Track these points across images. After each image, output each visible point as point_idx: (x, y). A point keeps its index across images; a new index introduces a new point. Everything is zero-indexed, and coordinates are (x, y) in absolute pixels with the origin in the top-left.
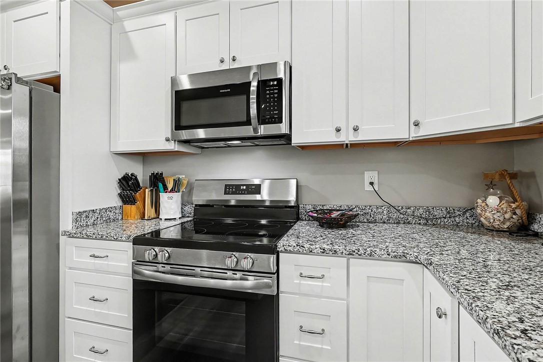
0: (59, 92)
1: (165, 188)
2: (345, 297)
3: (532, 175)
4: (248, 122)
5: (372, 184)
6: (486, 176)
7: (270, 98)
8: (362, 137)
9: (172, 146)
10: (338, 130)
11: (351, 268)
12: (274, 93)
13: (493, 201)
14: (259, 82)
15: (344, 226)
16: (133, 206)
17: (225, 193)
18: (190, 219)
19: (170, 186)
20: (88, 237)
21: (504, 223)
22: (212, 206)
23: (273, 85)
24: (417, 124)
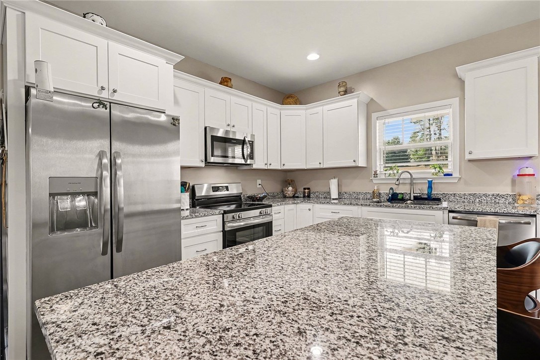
8: (271, 167)
9: (204, 165)
17: (213, 191)
21: (292, 195)
23: (251, 143)
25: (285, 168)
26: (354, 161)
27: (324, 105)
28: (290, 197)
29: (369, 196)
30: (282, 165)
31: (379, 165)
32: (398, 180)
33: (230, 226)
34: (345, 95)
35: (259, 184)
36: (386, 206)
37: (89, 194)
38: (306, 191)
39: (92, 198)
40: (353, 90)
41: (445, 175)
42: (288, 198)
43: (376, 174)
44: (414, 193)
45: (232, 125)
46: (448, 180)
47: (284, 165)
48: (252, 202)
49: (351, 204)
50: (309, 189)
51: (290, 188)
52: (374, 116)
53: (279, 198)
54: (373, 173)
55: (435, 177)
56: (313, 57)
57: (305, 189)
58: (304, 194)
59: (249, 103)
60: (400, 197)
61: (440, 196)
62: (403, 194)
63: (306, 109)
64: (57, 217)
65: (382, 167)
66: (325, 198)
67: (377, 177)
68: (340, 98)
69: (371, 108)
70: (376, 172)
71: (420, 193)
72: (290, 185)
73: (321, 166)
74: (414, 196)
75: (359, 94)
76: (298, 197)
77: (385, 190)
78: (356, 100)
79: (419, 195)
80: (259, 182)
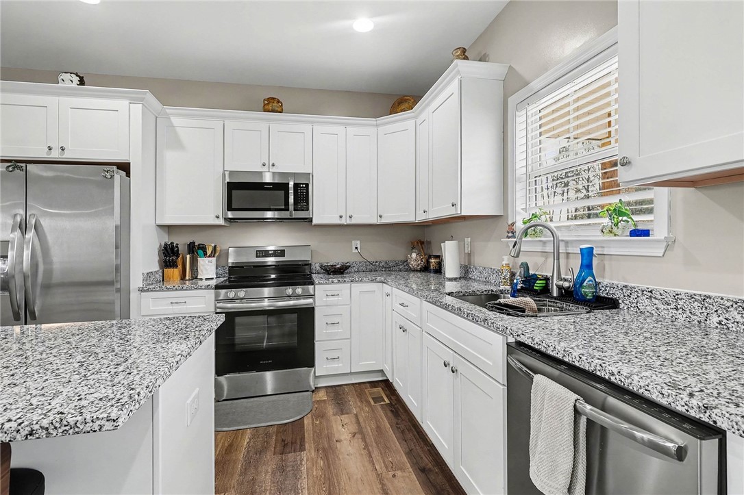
0: (129, 177)
1: (205, 254)
2: (349, 303)
3: (429, 243)
4: (287, 209)
5: (356, 248)
6: (412, 243)
7: (301, 195)
8: (354, 221)
9: (221, 222)
10: (341, 217)
11: (352, 289)
12: (303, 192)
13: (414, 255)
14: (295, 184)
15: (342, 273)
16: (175, 269)
17: (257, 257)
18: (225, 279)
19: (209, 253)
20: (168, 290)
21: (418, 266)
22: (242, 267)
23: (303, 187)
24: (381, 217)
26: (453, 206)
28: (417, 270)
30: (378, 217)
41: (633, 233)
43: (510, 231)
45: (270, 164)
46: (639, 247)
50: (438, 257)
52: (511, 102)
54: (507, 228)
55: (606, 238)
57: (430, 257)
60: (538, 285)
61: (618, 295)
63: (416, 116)
70: (511, 226)
73: (427, 217)
74: (558, 287)
75: (457, 65)
78: (457, 80)
80: (355, 244)
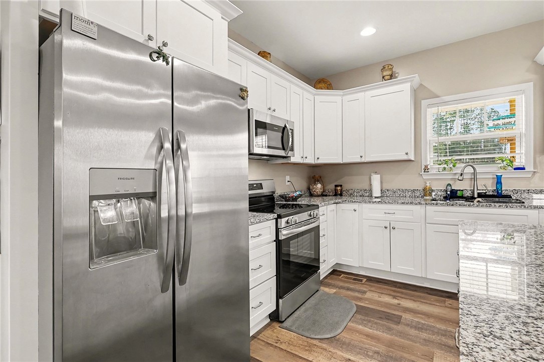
25: (319, 162)
26: (407, 154)
27: (366, 90)
28: (318, 196)
29: (418, 194)
30: (316, 159)
31: (430, 158)
32: (461, 176)
33: (284, 234)
34: (390, 79)
35: (288, 181)
36: (460, 205)
37: (139, 196)
38: (339, 188)
39: (146, 202)
40: (397, 75)
41: (515, 169)
42: (315, 196)
43: (426, 169)
44: (477, 190)
45: (272, 109)
46: (519, 174)
47: (318, 158)
48: (285, 203)
49: (411, 203)
50: (341, 186)
51: (319, 186)
52: (424, 103)
53: (306, 197)
54: (423, 167)
55: (502, 171)
56: (368, 31)
57: (336, 186)
58: (335, 192)
59: (287, 84)
60: (459, 194)
61: (510, 193)
62: (462, 191)
63: (343, 95)
64: (95, 235)
65: (432, 161)
66: (361, 196)
67: (428, 172)
68: (384, 84)
69: (419, 95)
70: (426, 167)
71: (485, 190)
72: (318, 181)
73: (363, 160)
74: (478, 193)
75: (415, 77)
76: (326, 196)
77: (439, 187)
78: (408, 85)
79: (484, 192)
80: (288, 178)
